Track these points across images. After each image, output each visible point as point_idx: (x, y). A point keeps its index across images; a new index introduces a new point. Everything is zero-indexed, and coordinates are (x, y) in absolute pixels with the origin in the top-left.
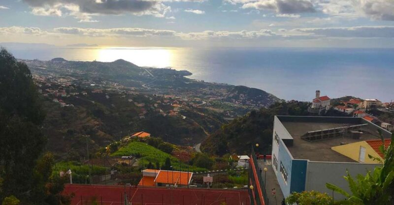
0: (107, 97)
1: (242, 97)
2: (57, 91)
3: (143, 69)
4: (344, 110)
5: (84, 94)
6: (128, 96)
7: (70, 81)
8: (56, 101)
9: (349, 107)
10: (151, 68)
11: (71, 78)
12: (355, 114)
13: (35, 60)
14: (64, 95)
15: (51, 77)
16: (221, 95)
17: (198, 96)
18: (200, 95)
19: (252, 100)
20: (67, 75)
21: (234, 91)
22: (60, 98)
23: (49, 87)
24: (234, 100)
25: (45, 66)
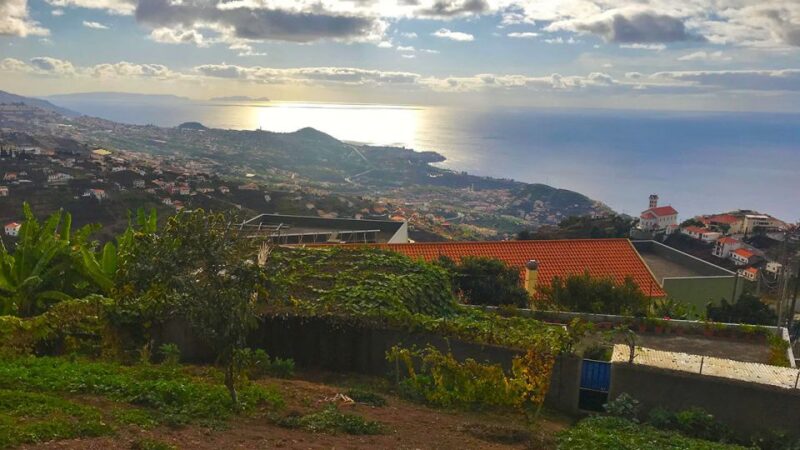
0: (268, 198)
1: (539, 205)
2: (173, 184)
3: (348, 147)
4: (701, 235)
5: (224, 191)
6: (307, 197)
7: (209, 167)
8: (168, 202)
9: (713, 229)
10: (365, 147)
11: (211, 161)
12: (719, 243)
13: (148, 126)
14: (185, 192)
15: (173, 157)
16: (498, 201)
17: (451, 201)
18: (456, 199)
19: (558, 214)
20: (204, 155)
21: (524, 194)
22: (177, 197)
23: (158, 177)
24: (523, 212)
25: (166, 137)
